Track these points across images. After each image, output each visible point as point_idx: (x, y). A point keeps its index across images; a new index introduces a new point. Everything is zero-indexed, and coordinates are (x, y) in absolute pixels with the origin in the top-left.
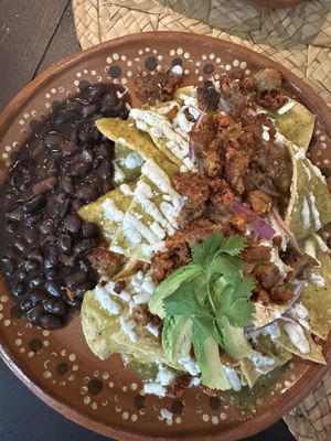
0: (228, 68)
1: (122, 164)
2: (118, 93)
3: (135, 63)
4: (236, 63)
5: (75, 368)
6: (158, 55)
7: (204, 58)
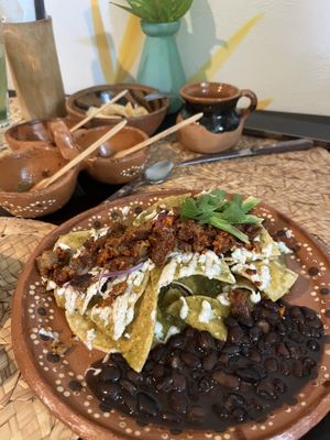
0: (37, 298)
1: (162, 335)
2: (96, 373)
3: (59, 371)
4: (32, 293)
5: (317, 288)
6: (42, 354)
7: (33, 317)
